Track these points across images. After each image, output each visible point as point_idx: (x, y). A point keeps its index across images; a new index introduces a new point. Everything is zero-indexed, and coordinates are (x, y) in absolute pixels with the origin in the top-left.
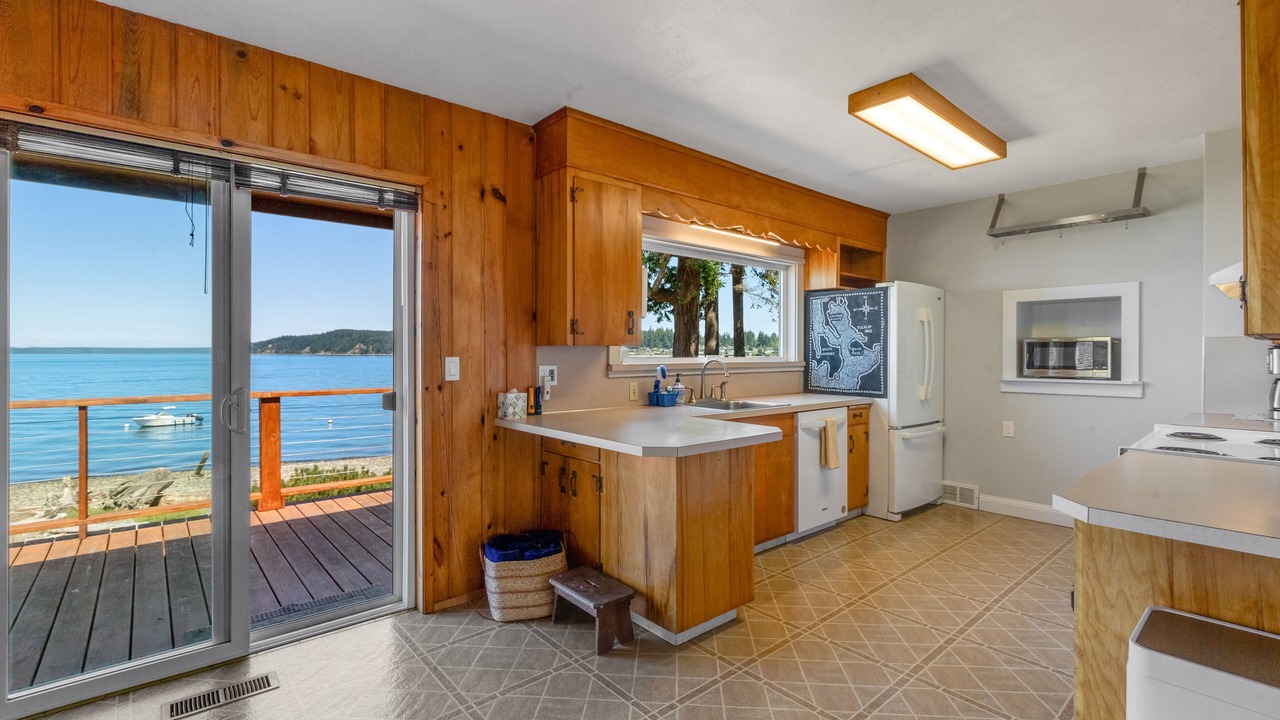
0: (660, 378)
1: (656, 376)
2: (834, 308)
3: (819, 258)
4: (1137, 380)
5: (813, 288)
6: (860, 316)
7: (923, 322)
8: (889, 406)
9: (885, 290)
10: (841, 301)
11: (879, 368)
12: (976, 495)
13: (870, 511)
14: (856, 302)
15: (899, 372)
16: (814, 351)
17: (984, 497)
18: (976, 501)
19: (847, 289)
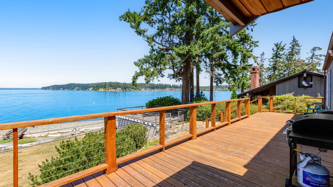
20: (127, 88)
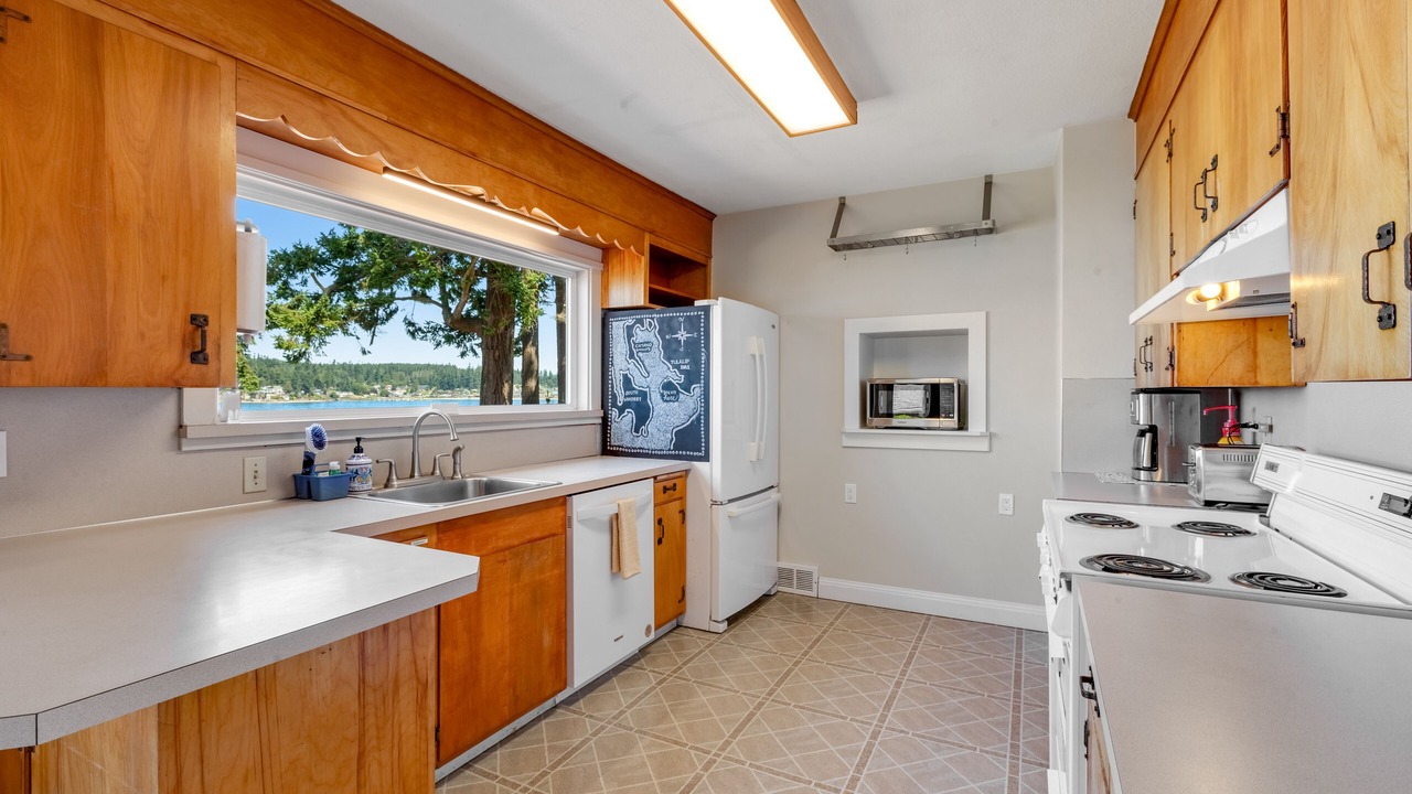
0: (311, 448)
1: (304, 444)
2: (641, 335)
3: (622, 262)
4: (984, 430)
5: (613, 305)
6: (674, 346)
7: (754, 356)
8: (711, 473)
9: (707, 309)
10: (650, 324)
11: (698, 419)
12: (815, 579)
13: (688, 620)
14: (669, 326)
15: (724, 422)
16: (614, 396)
17: (824, 581)
18: (815, 586)
19: (658, 308)
20: (318, 384)
